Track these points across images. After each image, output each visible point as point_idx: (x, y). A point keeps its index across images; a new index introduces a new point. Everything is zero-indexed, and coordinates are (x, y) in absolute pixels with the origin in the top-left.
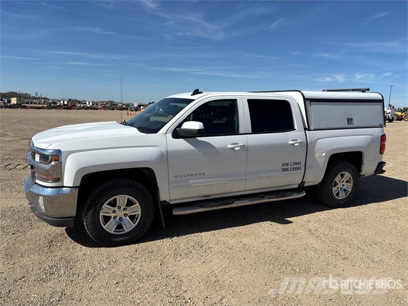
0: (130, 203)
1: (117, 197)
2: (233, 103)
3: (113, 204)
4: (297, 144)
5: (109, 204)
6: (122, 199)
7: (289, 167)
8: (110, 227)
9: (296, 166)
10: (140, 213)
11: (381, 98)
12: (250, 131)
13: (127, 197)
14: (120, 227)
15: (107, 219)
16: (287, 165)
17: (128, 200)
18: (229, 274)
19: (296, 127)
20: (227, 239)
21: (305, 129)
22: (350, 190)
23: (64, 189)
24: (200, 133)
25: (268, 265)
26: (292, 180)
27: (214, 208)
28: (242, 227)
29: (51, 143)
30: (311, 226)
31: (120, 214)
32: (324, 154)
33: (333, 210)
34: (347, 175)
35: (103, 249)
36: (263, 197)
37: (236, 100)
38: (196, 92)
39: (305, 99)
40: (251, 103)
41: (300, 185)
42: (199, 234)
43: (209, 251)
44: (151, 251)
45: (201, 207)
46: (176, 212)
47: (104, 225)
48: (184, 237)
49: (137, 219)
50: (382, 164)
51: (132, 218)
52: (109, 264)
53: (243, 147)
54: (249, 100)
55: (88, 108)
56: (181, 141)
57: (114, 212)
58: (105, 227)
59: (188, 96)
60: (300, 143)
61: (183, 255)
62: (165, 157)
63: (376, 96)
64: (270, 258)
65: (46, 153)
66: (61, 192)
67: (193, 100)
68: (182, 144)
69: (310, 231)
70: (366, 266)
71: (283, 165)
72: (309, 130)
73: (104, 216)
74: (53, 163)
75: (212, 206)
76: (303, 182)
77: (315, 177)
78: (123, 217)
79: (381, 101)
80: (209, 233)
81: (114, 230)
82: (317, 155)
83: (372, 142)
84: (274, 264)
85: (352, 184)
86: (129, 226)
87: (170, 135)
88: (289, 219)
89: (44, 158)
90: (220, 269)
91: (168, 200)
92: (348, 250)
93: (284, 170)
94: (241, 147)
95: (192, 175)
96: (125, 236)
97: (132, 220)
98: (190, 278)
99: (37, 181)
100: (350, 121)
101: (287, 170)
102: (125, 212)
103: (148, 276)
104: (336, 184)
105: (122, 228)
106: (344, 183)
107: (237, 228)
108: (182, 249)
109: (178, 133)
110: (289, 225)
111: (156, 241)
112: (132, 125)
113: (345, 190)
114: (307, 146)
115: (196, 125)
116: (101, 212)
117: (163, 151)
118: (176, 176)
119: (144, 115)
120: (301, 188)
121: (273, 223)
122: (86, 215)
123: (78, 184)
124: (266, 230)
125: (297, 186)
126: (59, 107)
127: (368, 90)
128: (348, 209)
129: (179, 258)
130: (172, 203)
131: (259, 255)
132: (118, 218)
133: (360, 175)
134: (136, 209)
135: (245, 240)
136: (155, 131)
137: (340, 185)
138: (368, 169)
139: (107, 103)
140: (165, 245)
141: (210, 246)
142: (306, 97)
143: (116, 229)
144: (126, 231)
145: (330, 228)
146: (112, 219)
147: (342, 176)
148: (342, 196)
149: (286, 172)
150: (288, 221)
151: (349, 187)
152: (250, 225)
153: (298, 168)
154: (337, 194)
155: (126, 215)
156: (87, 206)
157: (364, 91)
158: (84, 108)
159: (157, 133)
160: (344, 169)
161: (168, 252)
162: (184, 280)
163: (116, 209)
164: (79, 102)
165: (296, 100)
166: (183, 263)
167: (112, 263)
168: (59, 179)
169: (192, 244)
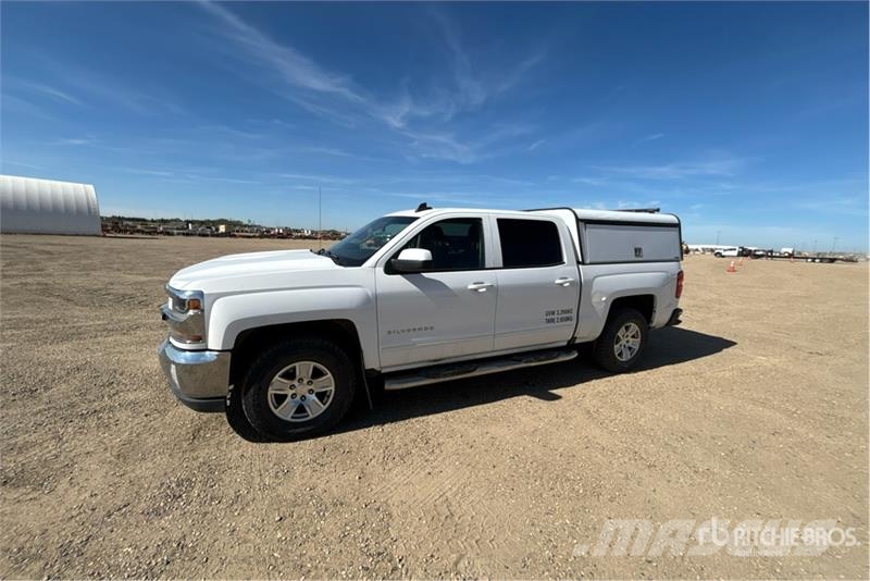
0: (317, 374)
1: (297, 365)
2: (475, 225)
3: (290, 375)
4: (567, 284)
5: (283, 376)
6: (304, 368)
7: (556, 316)
8: (285, 412)
9: (565, 315)
10: (333, 388)
11: (677, 221)
12: (501, 265)
13: (313, 364)
14: (301, 409)
15: (280, 399)
16: (553, 313)
17: (315, 368)
18: (472, 498)
19: (565, 260)
20: (466, 426)
21: (578, 263)
22: (637, 348)
23: (207, 353)
24: (426, 266)
25: (532, 481)
26: (560, 335)
27: (447, 379)
28: (489, 405)
29: (191, 280)
30: (588, 403)
31: (302, 389)
32: (604, 299)
33: (615, 377)
34: (634, 327)
35: (273, 445)
36: (520, 361)
37: (480, 219)
38: (423, 207)
39: (578, 220)
40: (502, 223)
41: (569, 342)
42: (425, 418)
43: (437, 451)
44: (347, 450)
45: (428, 377)
46: (390, 386)
47: (276, 408)
48: (402, 423)
49: (329, 397)
50: (677, 312)
51: (321, 396)
52: (277, 477)
53: (490, 288)
54: (499, 220)
55: (306, 238)
56: (398, 278)
57: (292, 387)
58: (276, 412)
59: (411, 213)
60: (571, 283)
61: (397, 458)
62: (373, 303)
63: (671, 219)
64: (535, 464)
65: (183, 297)
66: (202, 359)
67: (417, 218)
68: (399, 282)
69: (588, 412)
70: (689, 482)
71: (548, 314)
72: (583, 263)
73: (275, 395)
74: (191, 312)
75: (445, 376)
76: (574, 338)
77: (591, 330)
78: (307, 395)
79: (677, 226)
80: (439, 415)
81: (292, 414)
82: (595, 300)
83: (667, 281)
84: (542, 479)
85: (639, 340)
86: (316, 408)
87: (381, 270)
88: (554, 391)
89: (181, 304)
90: (454, 489)
91: (376, 367)
92: (652, 448)
93: (549, 321)
94: (487, 287)
95: (414, 330)
96: (309, 425)
97: (321, 400)
98: (405, 507)
99: (172, 340)
100: (638, 251)
101: (553, 320)
102: (310, 387)
103: (335, 505)
104: (618, 340)
105: (305, 411)
106: (629, 338)
107: (480, 407)
108: (396, 446)
109: (392, 267)
110: (557, 402)
111: (358, 432)
112: (329, 254)
113: (630, 348)
114: (581, 287)
115: (420, 255)
116: (270, 388)
117: (370, 293)
118: (389, 332)
119: (353, 242)
120: (571, 346)
121: (532, 399)
122: (245, 394)
123: (231, 346)
124: (522, 410)
125: (565, 343)
126: (273, 236)
127: (658, 210)
128: (635, 375)
129: (391, 465)
130: (383, 371)
131: (516, 459)
132: (298, 397)
133: (650, 328)
134: (328, 382)
135: (493, 429)
136: (359, 263)
137: (623, 342)
138: (660, 318)
139: (329, 232)
140: (370, 439)
141: (441, 440)
142: (580, 217)
143: (295, 413)
144: (311, 416)
145: (618, 409)
146: (289, 399)
147: (627, 328)
148: (626, 356)
149: (552, 324)
150: (553, 394)
151: (636, 344)
152: (499, 403)
153: (568, 319)
154: (620, 355)
155: (311, 391)
156: (246, 379)
157: (652, 211)
158: (301, 237)
159: (360, 265)
160: (629, 320)
161: (374, 452)
162: (394, 514)
163: (295, 383)
164: (297, 231)
165: (565, 221)
166: (397, 474)
167: (280, 474)
168: (200, 338)
169: (413, 435)
